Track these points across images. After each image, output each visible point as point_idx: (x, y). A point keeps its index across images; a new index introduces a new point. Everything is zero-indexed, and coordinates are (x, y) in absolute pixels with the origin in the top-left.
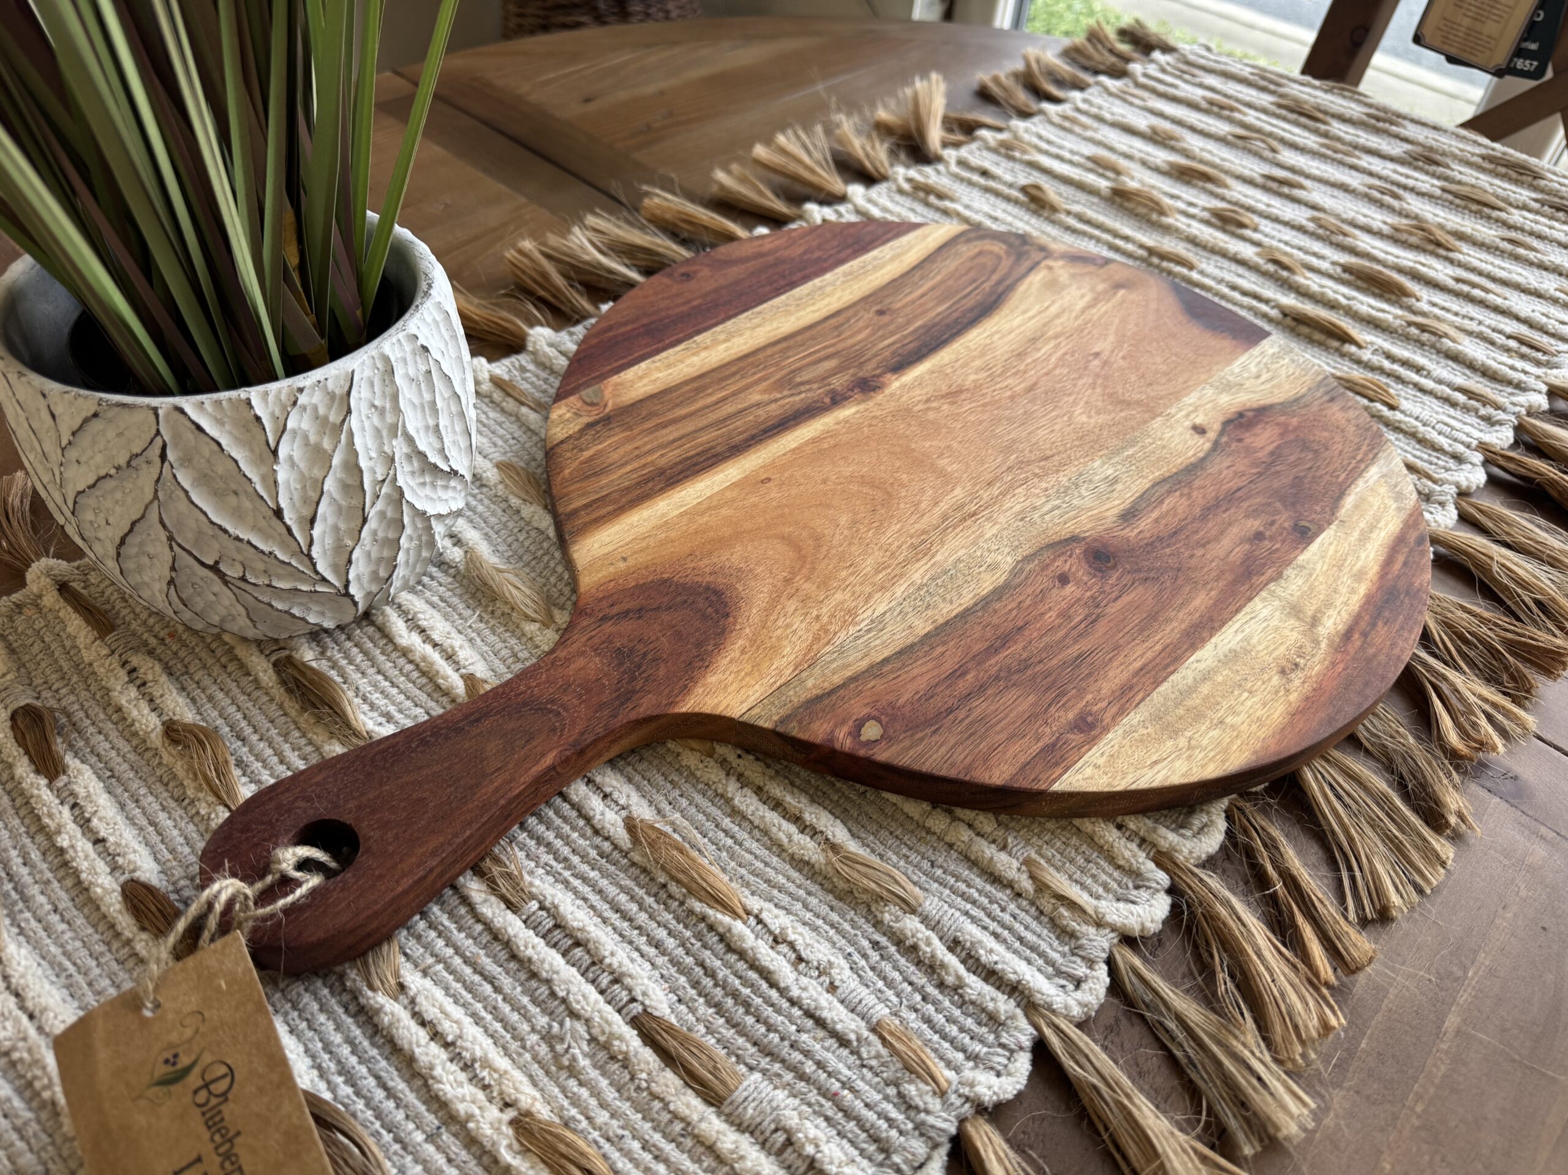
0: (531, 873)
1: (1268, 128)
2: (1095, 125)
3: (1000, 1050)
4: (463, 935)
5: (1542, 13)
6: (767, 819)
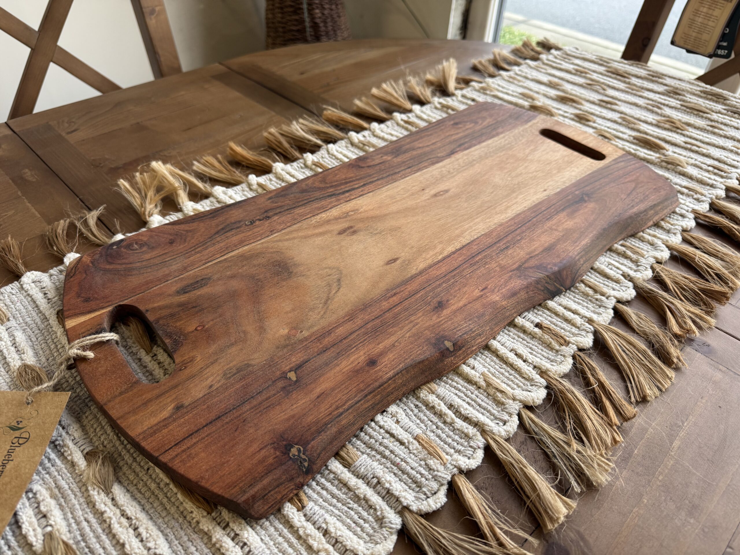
1: (602, 81)
2: (524, 80)
3: (470, 449)
5: (728, 29)
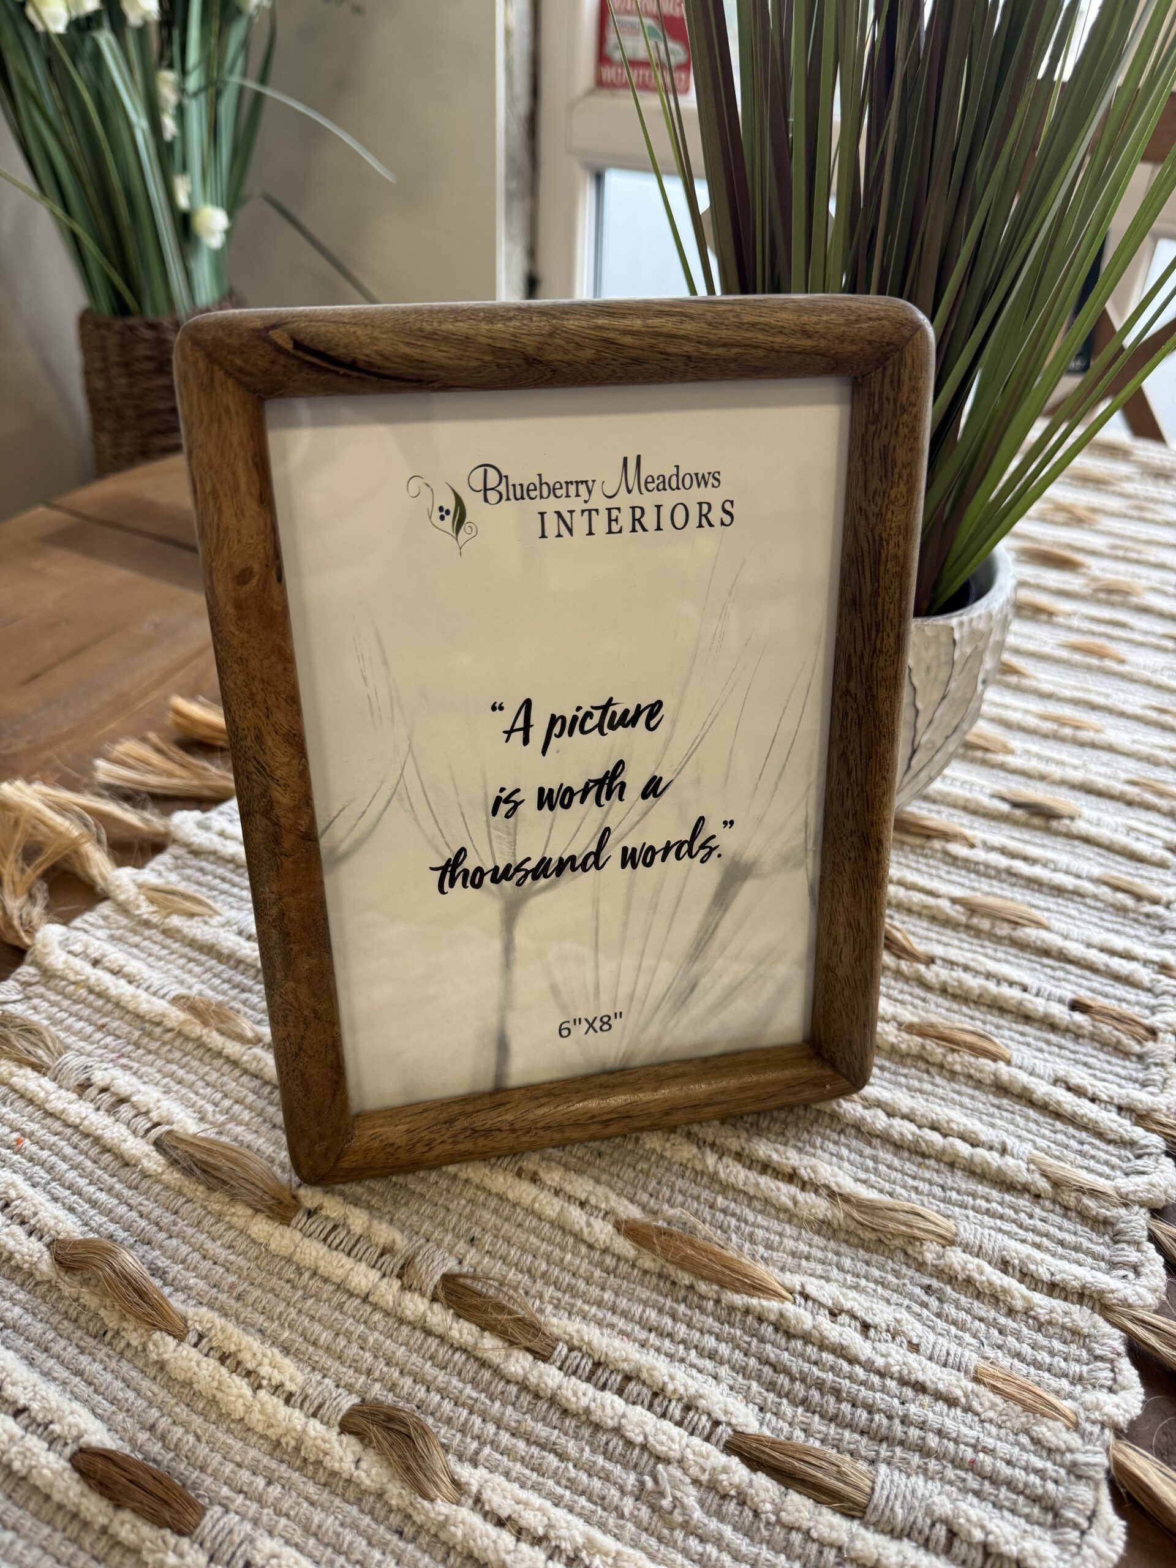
0: (541, 1312)
3: (1100, 1364)
4: (498, 1404)
6: (762, 1185)
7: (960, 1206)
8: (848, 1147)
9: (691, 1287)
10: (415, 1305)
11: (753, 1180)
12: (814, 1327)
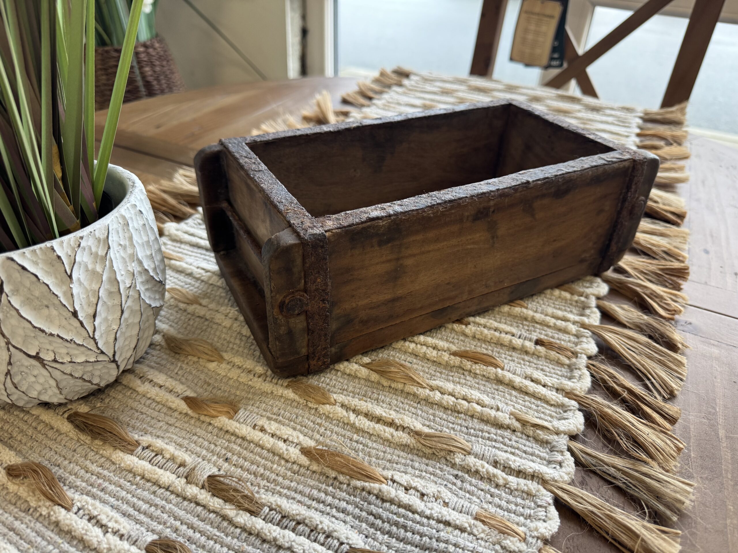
0: (258, 492)
3: (540, 509)
4: (230, 538)
6: (376, 429)
7: (475, 437)
8: (421, 410)
9: (335, 478)
10: (192, 490)
11: (372, 426)
12: (396, 496)
